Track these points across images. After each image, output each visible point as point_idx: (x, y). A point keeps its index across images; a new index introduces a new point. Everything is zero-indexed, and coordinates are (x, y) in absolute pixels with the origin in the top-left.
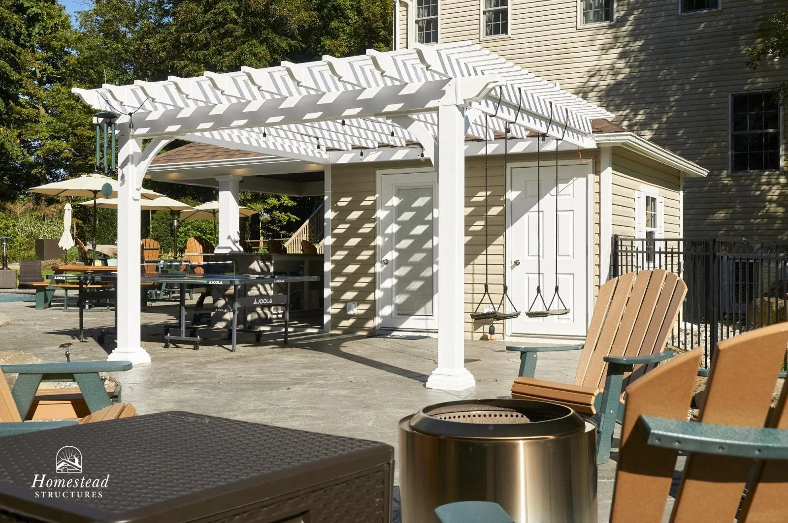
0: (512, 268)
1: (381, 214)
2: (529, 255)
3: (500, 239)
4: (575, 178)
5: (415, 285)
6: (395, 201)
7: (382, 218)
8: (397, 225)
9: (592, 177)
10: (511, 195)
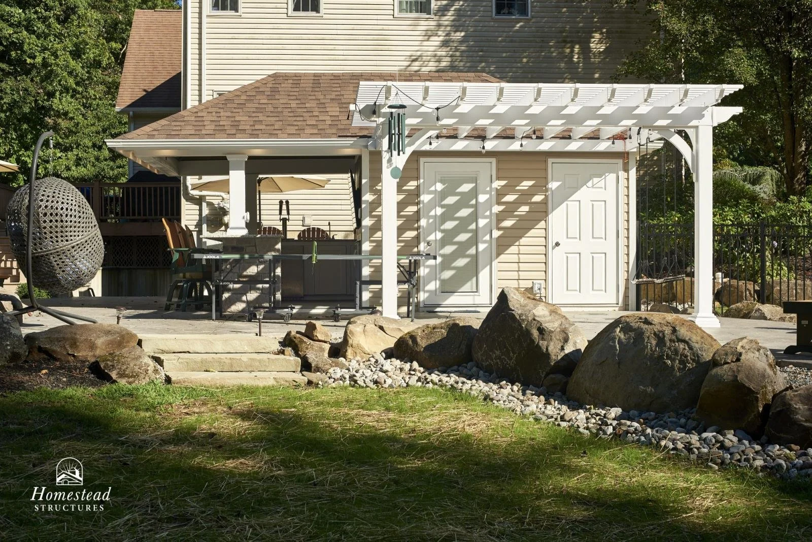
0: (553, 248)
1: (425, 198)
2: (567, 238)
3: (542, 224)
4: (607, 174)
5: (461, 262)
6: (439, 187)
7: (426, 201)
8: (440, 209)
9: (622, 174)
10: (553, 185)
